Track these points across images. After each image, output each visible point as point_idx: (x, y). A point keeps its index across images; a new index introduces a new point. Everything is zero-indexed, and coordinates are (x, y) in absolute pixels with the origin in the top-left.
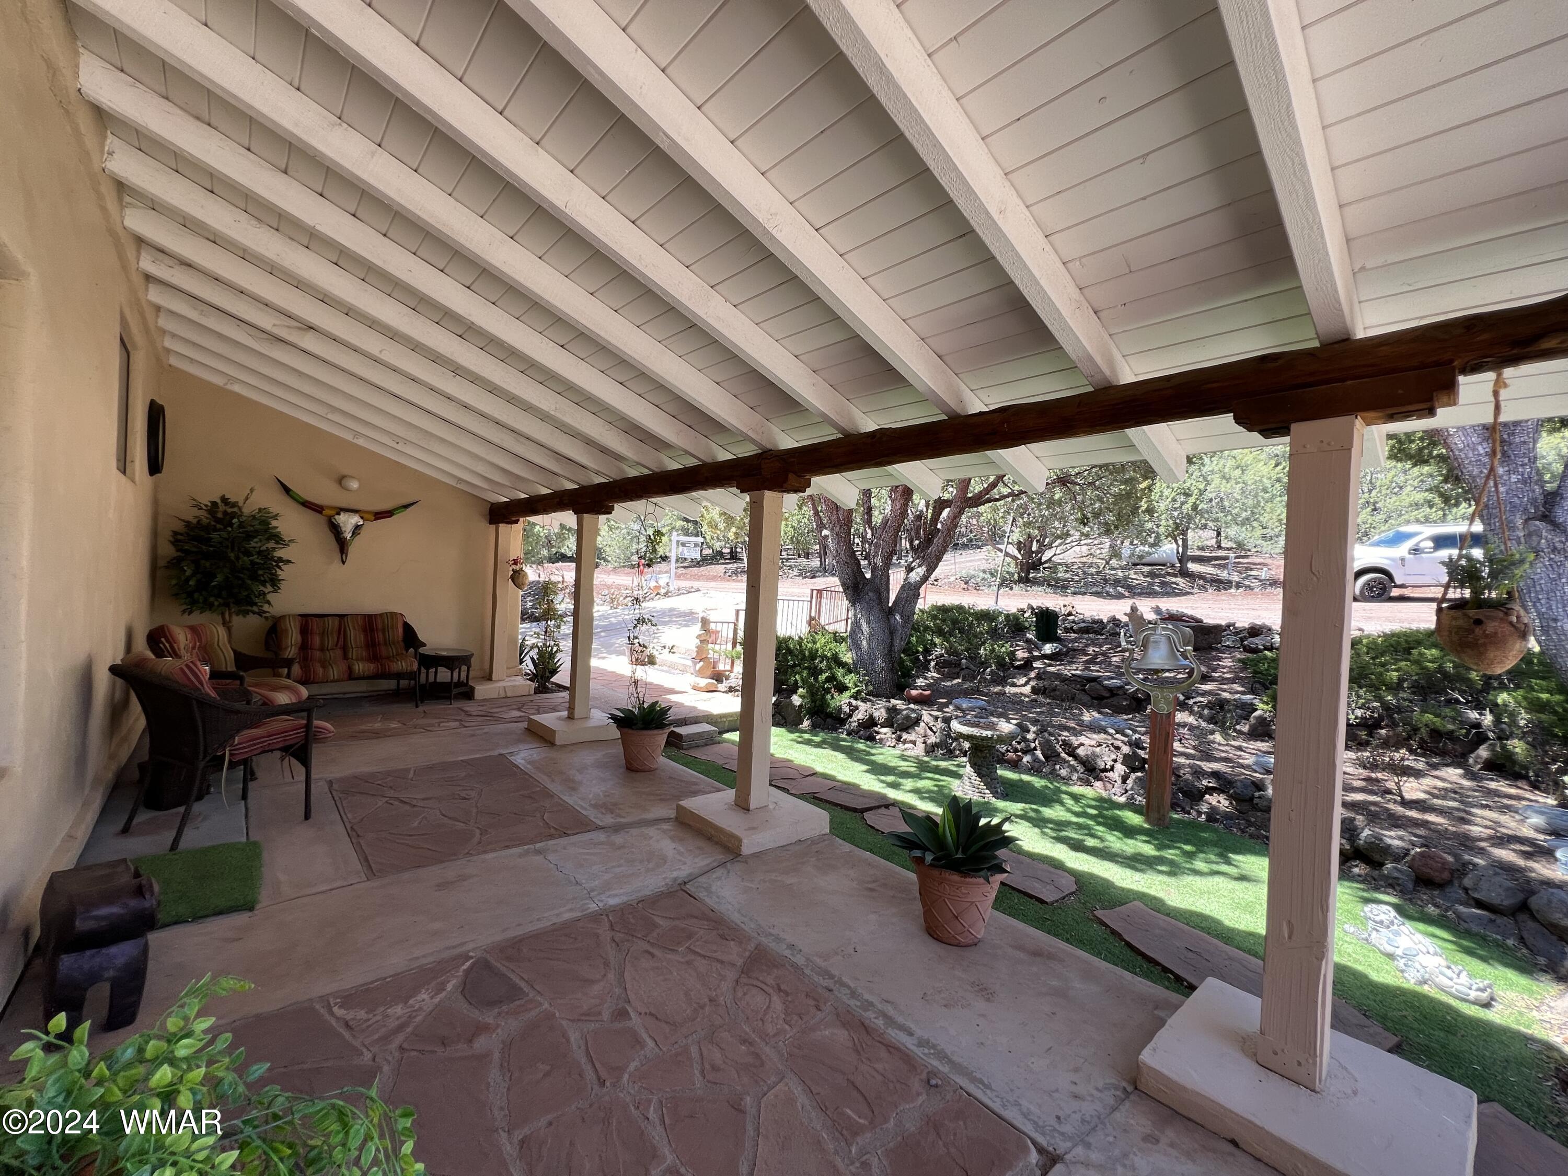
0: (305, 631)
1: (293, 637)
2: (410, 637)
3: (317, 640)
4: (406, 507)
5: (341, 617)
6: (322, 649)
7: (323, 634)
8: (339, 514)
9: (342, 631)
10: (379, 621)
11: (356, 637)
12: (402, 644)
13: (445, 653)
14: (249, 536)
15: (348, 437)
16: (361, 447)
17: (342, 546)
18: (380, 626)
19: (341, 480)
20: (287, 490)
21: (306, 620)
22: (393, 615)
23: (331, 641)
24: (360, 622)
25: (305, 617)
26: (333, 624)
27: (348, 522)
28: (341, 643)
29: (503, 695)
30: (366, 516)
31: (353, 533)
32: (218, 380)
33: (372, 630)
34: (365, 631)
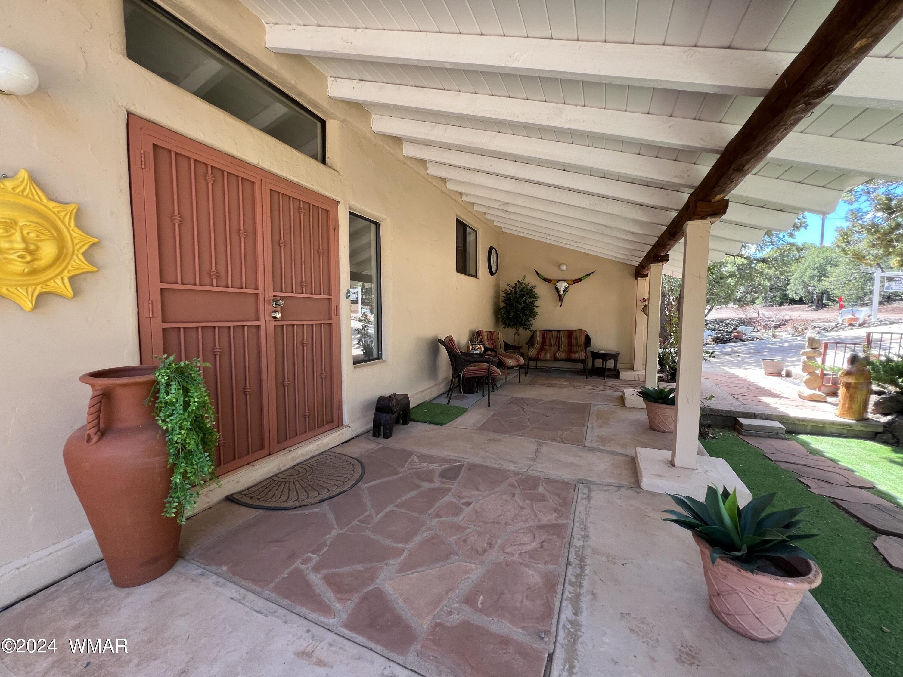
0: (544, 337)
1: (539, 339)
2: (588, 341)
3: (548, 341)
4: (588, 275)
5: (559, 331)
6: (550, 346)
7: (550, 339)
8: (558, 283)
9: (558, 338)
10: (574, 334)
11: (564, 340)
12: (583, 346)
13: (603, 352)
14: (522, 296)
15: (563, 245)
16: (568, 249)
17: (561, 298)
18: (574, 336)
19: (559, 266)
20: (538, 274)
21: (545, 333)
22: (580, 331)
23: (553, 342)
24: (566, 333)
25: (545, 331)
26: (554, 334)
27: (562, 286)
28: (557, 344)
29: (637, 379)
30: (570, 282)
31: (564, 291)
32: (515, 233)
33: (571, 338)
34: (568, 338)
